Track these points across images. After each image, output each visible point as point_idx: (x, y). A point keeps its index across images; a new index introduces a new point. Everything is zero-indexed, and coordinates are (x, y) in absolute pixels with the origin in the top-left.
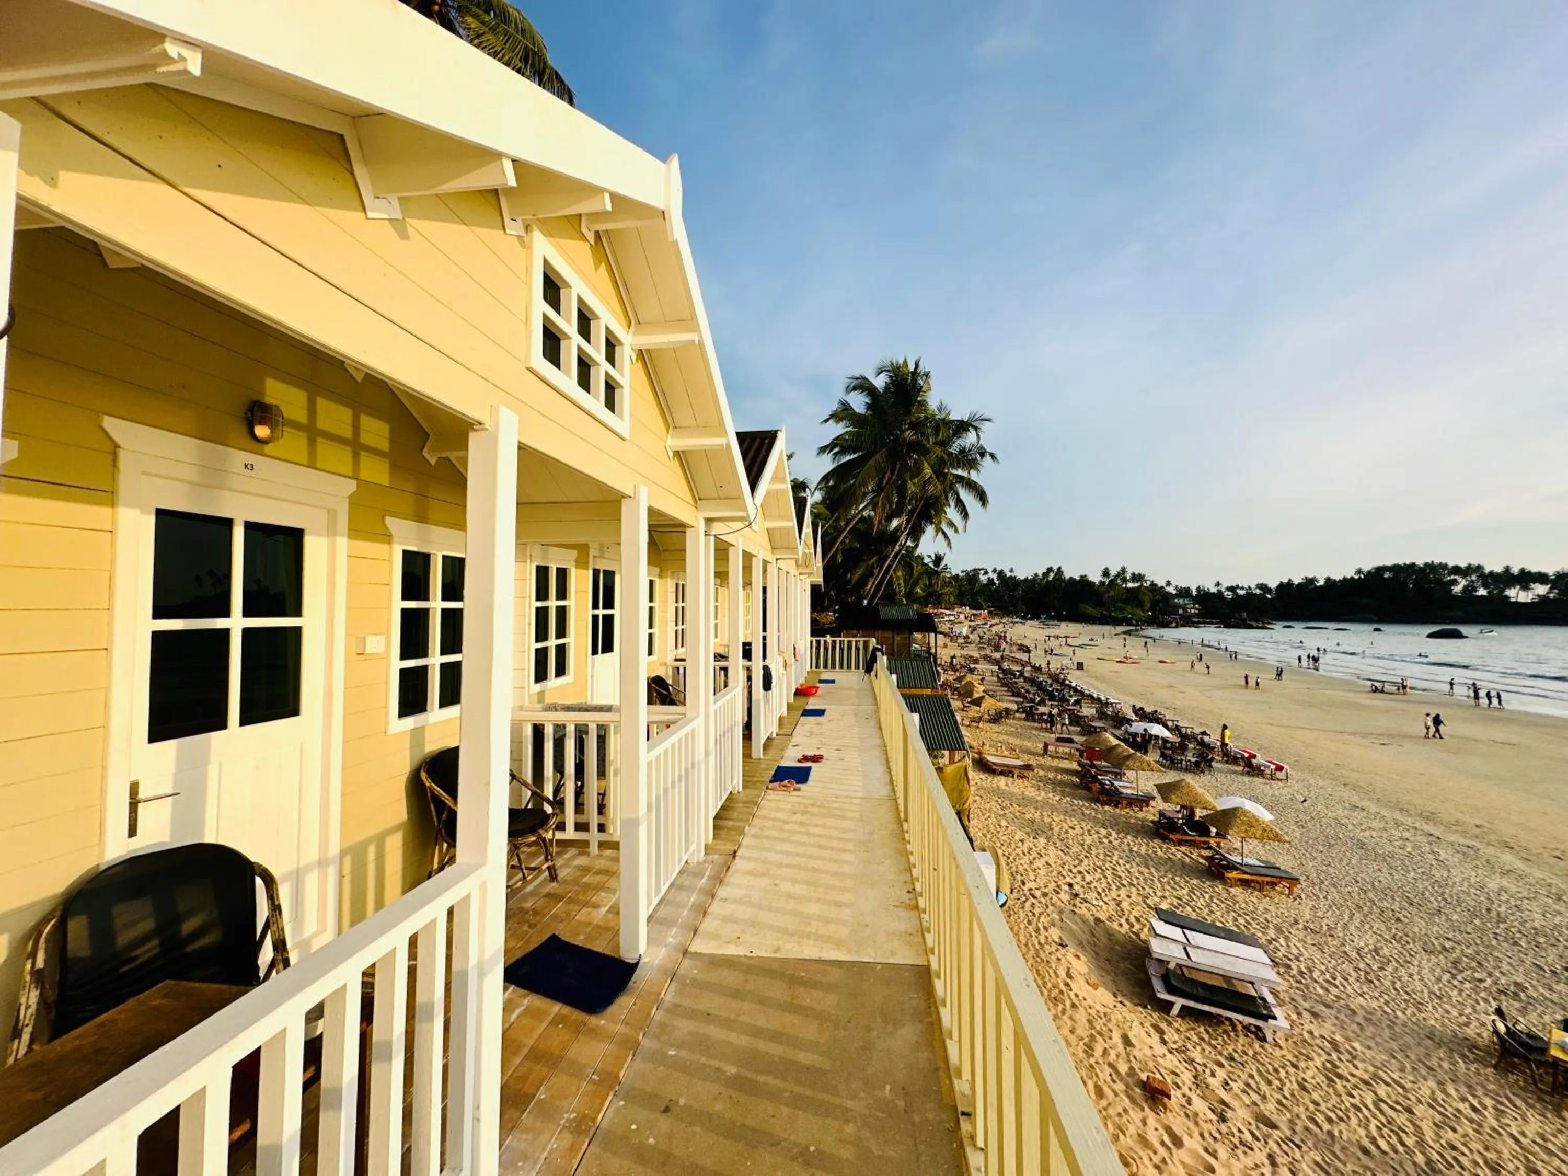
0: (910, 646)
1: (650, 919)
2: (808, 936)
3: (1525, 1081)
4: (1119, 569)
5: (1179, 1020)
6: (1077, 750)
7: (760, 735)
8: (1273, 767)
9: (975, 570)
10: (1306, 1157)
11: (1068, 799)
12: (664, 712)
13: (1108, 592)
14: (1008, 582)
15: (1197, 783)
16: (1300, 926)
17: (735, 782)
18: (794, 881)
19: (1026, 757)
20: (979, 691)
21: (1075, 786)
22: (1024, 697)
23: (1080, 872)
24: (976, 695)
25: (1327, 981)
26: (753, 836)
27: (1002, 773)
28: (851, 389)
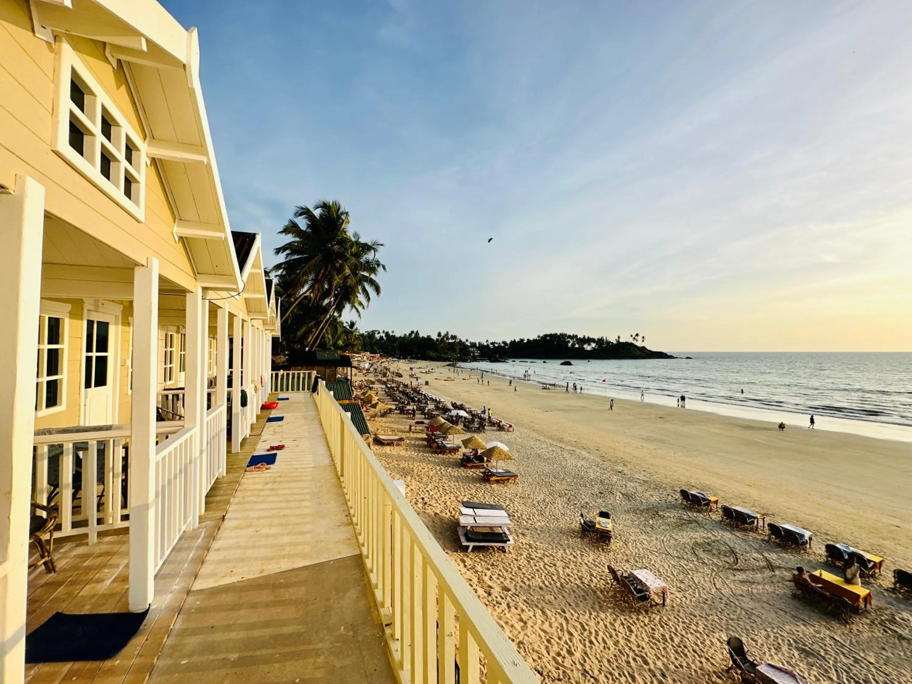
0: (336, 375)
1: (156, 576)
2: (284, 557)
3: (589, 540)
4: (445, 333)
5: (472, 553)
6: (426, 427)
7: (239, 438)
8: (508, 426)
9: (373, 331)
10: (521, 599)
11: (421, 454)
12: (167, 426)
13: (440, 344)
14: (391, 338)
15: (479, 438)
16: (518, 497)
17: (221, 470)
18: (271, 526)
19: (400, 434)
20: (375, 400)
21: (425, 446)
22: (400, 402)
23: (427, 491)
24: (373, 402)
25: (528, 519)
26: (236, 504)
27: (388, 444)
28: (297, 214)
